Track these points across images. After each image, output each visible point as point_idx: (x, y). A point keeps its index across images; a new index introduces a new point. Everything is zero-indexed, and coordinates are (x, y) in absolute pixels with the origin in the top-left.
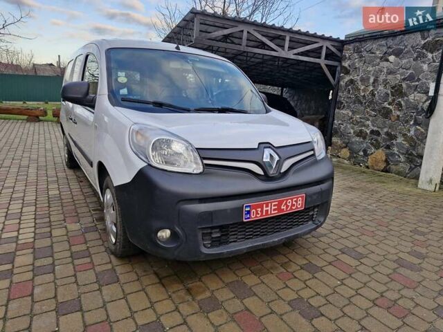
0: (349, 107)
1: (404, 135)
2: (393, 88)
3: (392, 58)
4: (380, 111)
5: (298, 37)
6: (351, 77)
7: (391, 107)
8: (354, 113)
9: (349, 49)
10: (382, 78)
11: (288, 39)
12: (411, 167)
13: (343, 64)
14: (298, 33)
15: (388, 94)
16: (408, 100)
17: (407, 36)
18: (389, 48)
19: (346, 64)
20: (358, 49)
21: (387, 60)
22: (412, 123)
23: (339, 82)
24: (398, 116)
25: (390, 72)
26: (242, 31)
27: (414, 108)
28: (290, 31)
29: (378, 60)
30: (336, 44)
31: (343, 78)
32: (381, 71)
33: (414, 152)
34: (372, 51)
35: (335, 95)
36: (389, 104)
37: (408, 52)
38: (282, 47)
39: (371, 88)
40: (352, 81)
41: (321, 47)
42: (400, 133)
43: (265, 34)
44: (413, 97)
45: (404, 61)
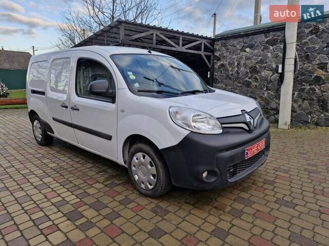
0: (222, 82)
1: (261, 97)
2: (250, 68)
3: (248, 50)
4: (244, 83)
5: (187, 37)
6: (222, 62)
7: (250, 80)
8: (226, 85)
9: (218, 45)
10: (242, 62)
11: (181, 39)
12: (267, 116)
13: (215, 54)
14: (187, 34)
15: (248, 72)
16: (261, 75)
17: (256, 36)
18: (245, 43)
19: (217, 54)
20: (225, 44)
21: (245, 51)
22: (265, 89)
23: (213, 66)
24: (256, 86)
25: (248, 59)
26: (153, 34)
27: (265, 80)
28: (182, 33)
29: (239, 51)
30: (209, 41)
31: (216, 63)
32: (242, 58)
33: (268, 107)
34: (234, 45)
35: (212, 74)
36: (249, 78)
37: (258, 46)
38: (178, 44)
39: (236, 69)
40: (223, 65)
41: (201, 43)
42: (258, 96)
43: (167, 36)
44: (264, 73)
45: (256, 51)
